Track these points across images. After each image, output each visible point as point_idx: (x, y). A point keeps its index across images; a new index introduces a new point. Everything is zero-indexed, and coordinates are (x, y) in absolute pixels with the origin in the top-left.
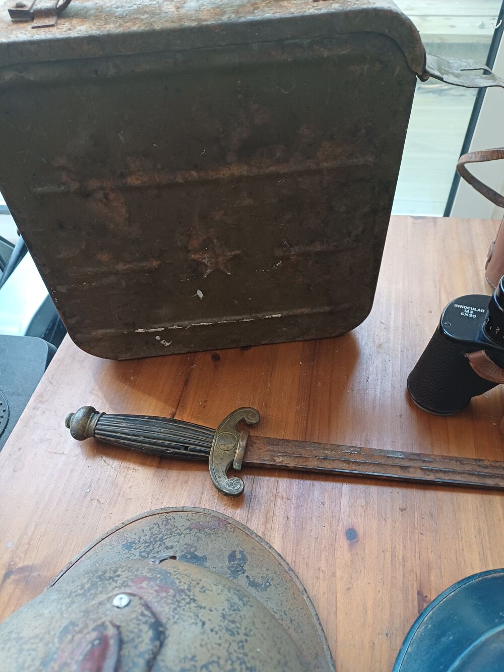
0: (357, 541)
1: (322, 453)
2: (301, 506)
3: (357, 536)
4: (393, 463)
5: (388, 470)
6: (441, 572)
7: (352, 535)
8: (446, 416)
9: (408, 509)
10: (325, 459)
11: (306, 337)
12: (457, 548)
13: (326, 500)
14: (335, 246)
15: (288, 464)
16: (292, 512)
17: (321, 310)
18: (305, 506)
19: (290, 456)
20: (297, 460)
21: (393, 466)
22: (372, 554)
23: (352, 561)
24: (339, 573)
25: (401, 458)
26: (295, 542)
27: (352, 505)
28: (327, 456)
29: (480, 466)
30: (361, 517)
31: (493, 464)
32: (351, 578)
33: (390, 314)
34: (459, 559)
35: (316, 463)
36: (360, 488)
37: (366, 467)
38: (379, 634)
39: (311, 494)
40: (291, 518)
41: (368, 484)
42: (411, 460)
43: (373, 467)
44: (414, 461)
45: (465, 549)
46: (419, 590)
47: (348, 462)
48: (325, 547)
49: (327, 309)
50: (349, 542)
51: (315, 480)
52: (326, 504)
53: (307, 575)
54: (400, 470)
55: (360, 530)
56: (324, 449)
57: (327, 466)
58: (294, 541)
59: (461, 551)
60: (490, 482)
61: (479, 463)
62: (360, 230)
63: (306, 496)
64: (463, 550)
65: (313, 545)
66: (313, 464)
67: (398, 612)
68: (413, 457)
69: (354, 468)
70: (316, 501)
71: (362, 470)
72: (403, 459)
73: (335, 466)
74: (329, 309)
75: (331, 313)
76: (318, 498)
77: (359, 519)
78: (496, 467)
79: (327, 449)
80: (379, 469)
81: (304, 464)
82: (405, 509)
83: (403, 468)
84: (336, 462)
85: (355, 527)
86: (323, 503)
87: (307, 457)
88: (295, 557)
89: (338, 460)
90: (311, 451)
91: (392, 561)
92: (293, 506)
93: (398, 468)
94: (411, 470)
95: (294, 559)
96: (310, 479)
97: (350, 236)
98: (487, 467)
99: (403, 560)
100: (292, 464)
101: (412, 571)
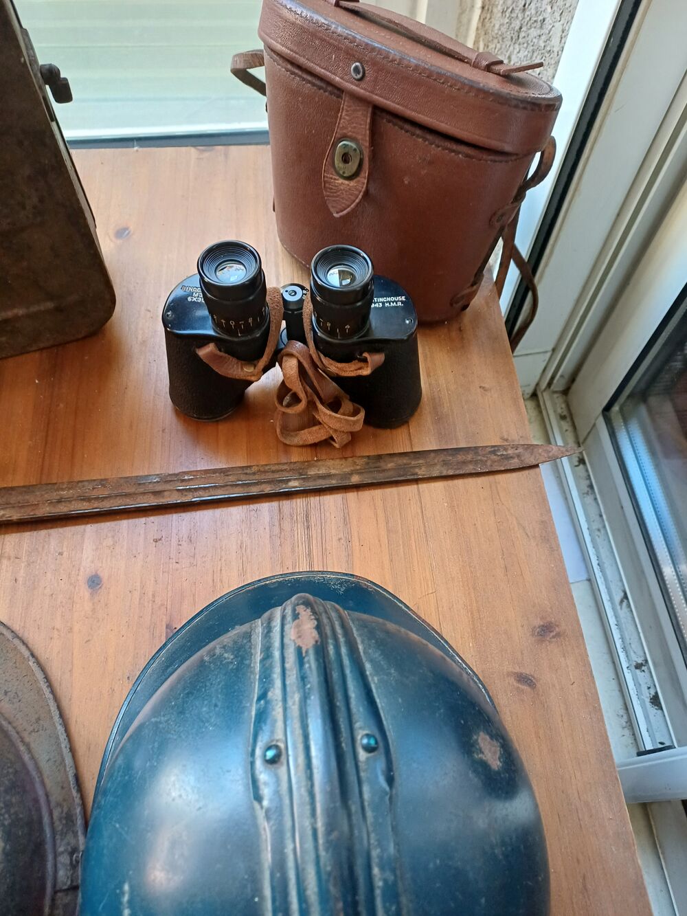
0: (100, 587)
1: (54, 496)
2: (33, 562)
3: (101, 581)
4: (145, 490)
5: (138, 499)
6: (194, 600)
7: (94, 582)
8: (217, 421)
9: (163, 539)
10: (59, 501)
11: (42, 345)
12: (215, 570)
13: (65, 549)
14: (9, 224)
15: (10, 517)
16: (22, 571)
17: (42, 308)
18: (39, 561)
19: (14, 507)
20: (23, 510)
21: (144, 494)
22: (117, 597)
23: (94, 610)
24: (76, 628)
25: (155, 482)
26: (25, 605)
27: (97, 549)
28: (62, 498)
29: (246, 474)
30: (106, 560)
31: (262, 469)
32: (91, 629)
33: (159, 297)
34: (215, 580)
35: (48, 509)
36: (106, 526)
37: (111, 501)
38: (119, 680)
39: (46, 547)
40: (20, 580)
41: (118, 520)
42: (167, 482)
43: (119, 500)
44: (171, 483)
45: (223, 568)
46: (168, 623)
47: (89, 500)
48: (61, 603)
49: (50, 305)
50: (90, 590)
51: (52, 528)
52: (65, 554)
53: (37, 639)
54: (152, 497)
55: (104, 575)
56: (58, 490)
57: (63, 509)
58: (23, 603)
59: (219, 572)
60: (254, 491)
61: (245, 471)
62: (35, 200)
63: (40, 549)
64: (221, 570)
65: (47, 603)
66: (45, 511)
67: (142, 652)
68: (169, 479)
69: (95, 505)
70: (52, 552)
71: (107, 505)
72: (158, 482)
73: (72, 507)
74: (53, 305)
75: (58, 309)
76: (54, 549)
77: (104, 561)
78: (265, 472)
79: (63, 490)
80: (128, 500)
81: (31, 514)
82: (160, 540)
83: (157, 493)
84: (73, 502)
85: (98, 572)
86: (61, 554)
87: (35, 505)
88: (25, 622)
89: (75, 500)
90: (42, 495)
91: (140, 599)
92: (23, 565)
93: (150, 495)
94: (166, 493)
95: (22, 624)
96: (46, 528)
97: (24, 208)
98: (254, 474)
99: (154, 596)
100: (15, 515)
101: (162, 605)
